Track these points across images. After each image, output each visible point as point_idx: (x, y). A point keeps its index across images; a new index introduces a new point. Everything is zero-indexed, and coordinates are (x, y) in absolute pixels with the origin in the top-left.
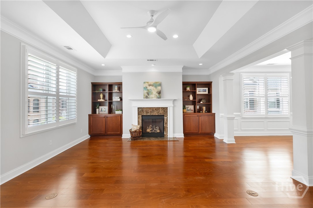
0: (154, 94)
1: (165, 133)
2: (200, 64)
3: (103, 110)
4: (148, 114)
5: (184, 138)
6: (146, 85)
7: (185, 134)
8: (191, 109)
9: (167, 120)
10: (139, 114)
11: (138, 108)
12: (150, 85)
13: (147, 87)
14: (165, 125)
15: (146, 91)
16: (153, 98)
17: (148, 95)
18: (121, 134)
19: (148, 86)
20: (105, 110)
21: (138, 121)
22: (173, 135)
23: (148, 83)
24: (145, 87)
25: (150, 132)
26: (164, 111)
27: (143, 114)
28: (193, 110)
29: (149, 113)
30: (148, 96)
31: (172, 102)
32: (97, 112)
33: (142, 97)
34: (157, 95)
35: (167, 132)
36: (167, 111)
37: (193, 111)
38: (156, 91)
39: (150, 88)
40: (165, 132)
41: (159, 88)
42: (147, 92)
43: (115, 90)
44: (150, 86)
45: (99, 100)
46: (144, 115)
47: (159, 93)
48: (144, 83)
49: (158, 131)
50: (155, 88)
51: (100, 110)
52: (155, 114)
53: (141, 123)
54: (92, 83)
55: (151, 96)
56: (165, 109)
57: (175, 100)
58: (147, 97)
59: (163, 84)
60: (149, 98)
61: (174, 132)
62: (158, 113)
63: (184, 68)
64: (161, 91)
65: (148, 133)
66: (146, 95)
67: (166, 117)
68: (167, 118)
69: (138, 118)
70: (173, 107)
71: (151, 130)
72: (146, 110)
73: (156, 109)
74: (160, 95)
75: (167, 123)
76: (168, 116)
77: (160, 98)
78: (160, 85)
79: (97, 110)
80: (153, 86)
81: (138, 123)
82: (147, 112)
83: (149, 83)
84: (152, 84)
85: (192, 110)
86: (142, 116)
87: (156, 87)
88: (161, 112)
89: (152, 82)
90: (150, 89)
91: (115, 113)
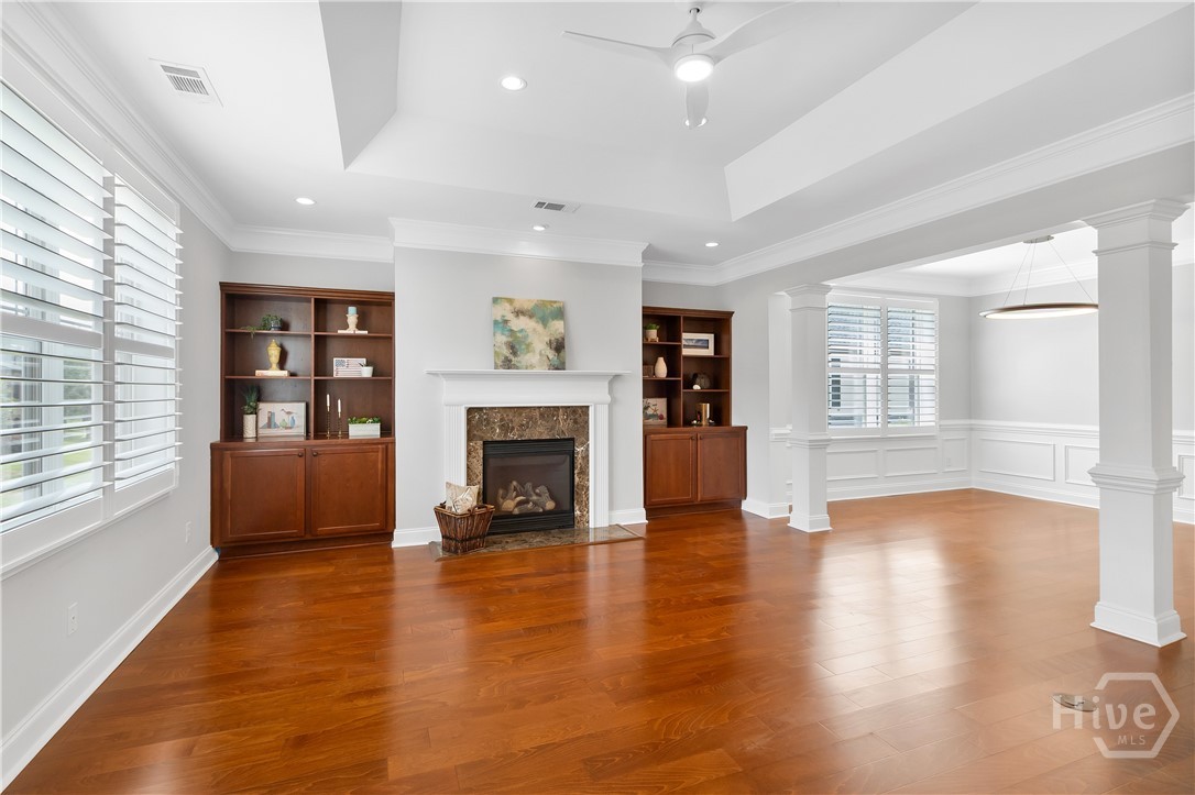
0: (537, 352)
1: (577, 513)
2: (708, 245)
3: (278, 420)
4: (511, 436)
5: (648, 526)
6: (504, 311)
7: (652, 508)
8: (659, 413)
9: (586, 458)
10: (470, 437)
11: (470, 411)
12: (518, 313)
13: (506, 322)
14: (577, 479)
15: (502, 339)
16: (532, 367)
17: (515, 353)
18: (386, 533)
19: (510, 316)
20: (288, 419)
21: (468, 468)
22: (610, 517)
23: (510, 301)
24: (499, 319)
25: (516, 511)
26: (575, 422)
27: (489, 437)
28: (665, 415)
29: (513, 428)
30: (511, 357)
31: (606, 384)
32: (249, 432)
33: (485, 363)
34: (551, 354)
35: (587, 505)
36: (587, 422)
37: (665, 421)
38: (547, 339)
39: (519, 324)
40: (577, 508)
41: (557, 326)
42: (510, 339)
43: (346, 327)
44: (522, 317)
45: (259, 373)
46: (496, 438)
47: (559, 346)
48: (495, 300)
49: (550, 505)
50: (539, 327)
51: (263, 420)
52: (541, 433)
53: (481, 477)
54: (223, 285)
55: (525, 359)
56: (579, 414)
57: (617, 377)
58: (508, 364)
59: (571, 312)
60: (517, 368)
61: (611, 507)
62: (552, 428)
63: (650, 255)
64: (563, 339)
65: (509, 515)
66: (506, 352)
67: (582, 444)
68: (587, 450)
69: (469, 453)
70: (610, 406)
71: (519, 503)
72: (502, 420)
73: (542, 415)
74: (562, 354)
75: (584, 472)
76: (591, 442)
77: (561, 366)
78: (560, 313)
79: (249, 420)
80: (531, 317)
81: (468, 475)
82: (505, 428)
83: (517, 305)
84: (527, 306)
85: (661, 417)
86: (485, 443)
87: (544, 322)
88: (563, 427)
89: (526, 298)
90: (522, 330)
91: (346, 435)
